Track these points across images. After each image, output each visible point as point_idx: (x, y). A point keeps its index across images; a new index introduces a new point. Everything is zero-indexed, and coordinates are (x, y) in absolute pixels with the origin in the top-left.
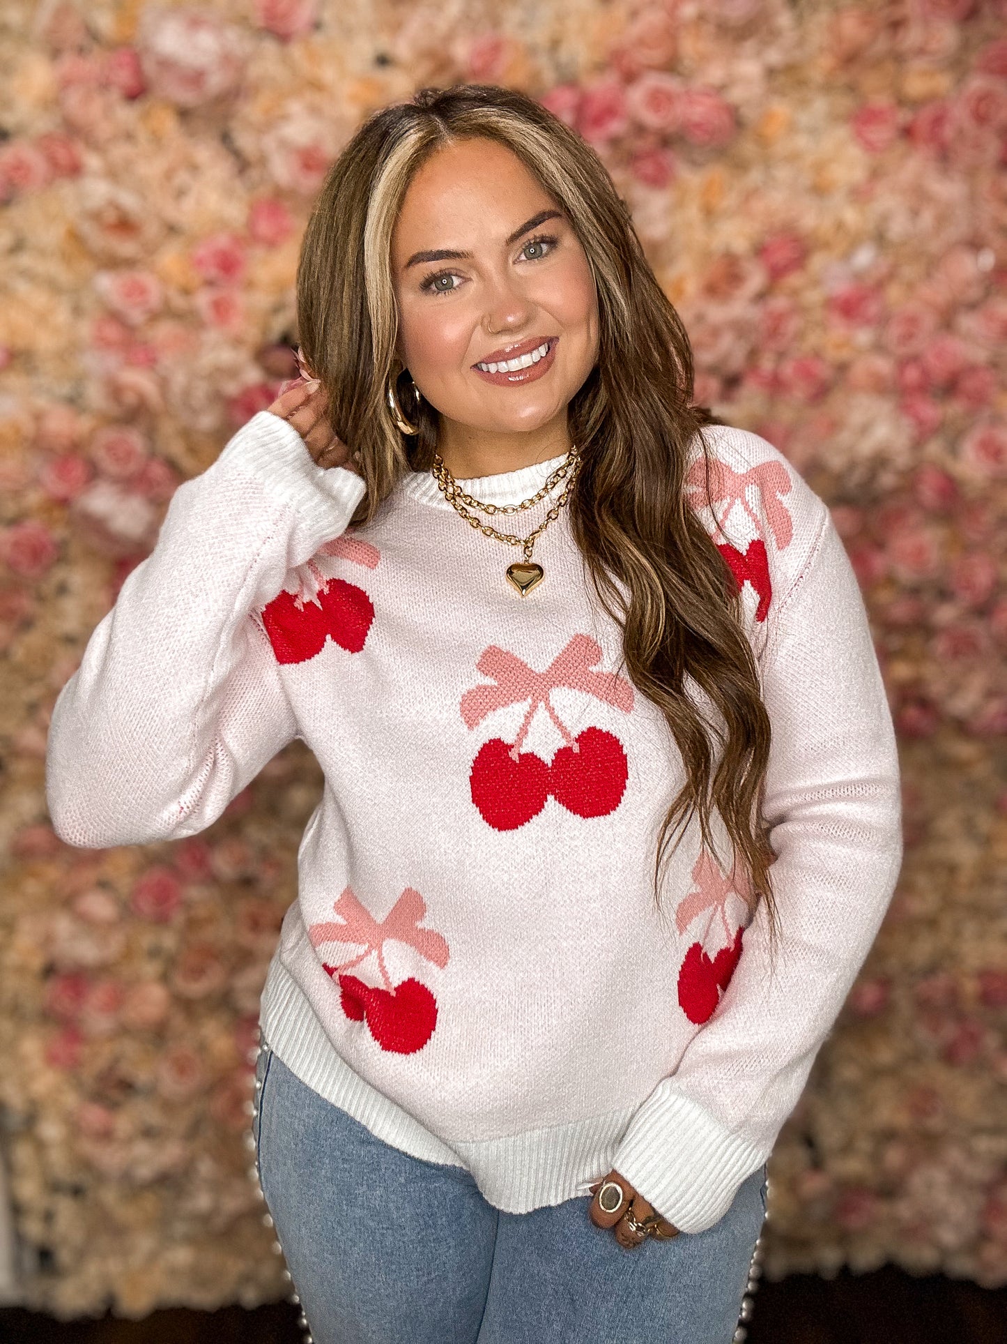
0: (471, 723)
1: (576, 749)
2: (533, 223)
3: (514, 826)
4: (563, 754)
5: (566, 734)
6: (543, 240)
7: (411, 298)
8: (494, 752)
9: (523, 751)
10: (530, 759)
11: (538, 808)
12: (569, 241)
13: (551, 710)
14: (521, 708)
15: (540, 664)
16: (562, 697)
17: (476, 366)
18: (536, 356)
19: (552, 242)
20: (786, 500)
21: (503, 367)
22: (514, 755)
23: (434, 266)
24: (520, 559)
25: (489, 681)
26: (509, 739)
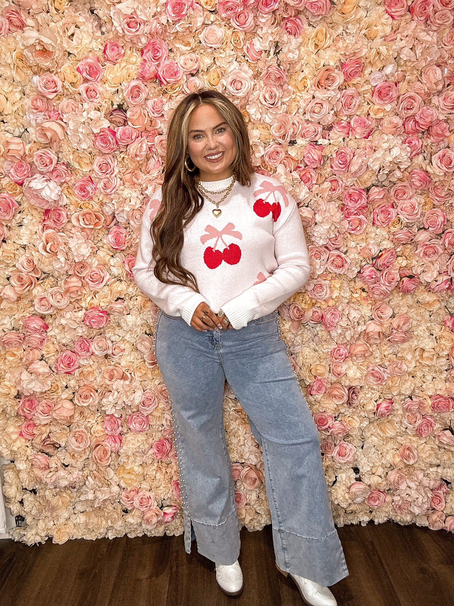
0: (203, 243)
1: (229, 249)
2: (219, 125)
3: (214, 268)
4: (225, 250)
5: (226, 245)
6: (222, 129)
7: (190, 140)
8: (209, 250)
9: (216, 249)
10: (218, 251)
11: (220, 263)
12: (229, 129)
13: (222, 240)
14: (215, 239)
15: (220, 229)
16: (225, 236)
17: (205, 157)
18: (219, 155)
19: (224, 129)
21: (211, 157)
22: (214, 250)
23: (196, 133)
24: (216, 208)
25: (208, 233)
26: (212, 247)
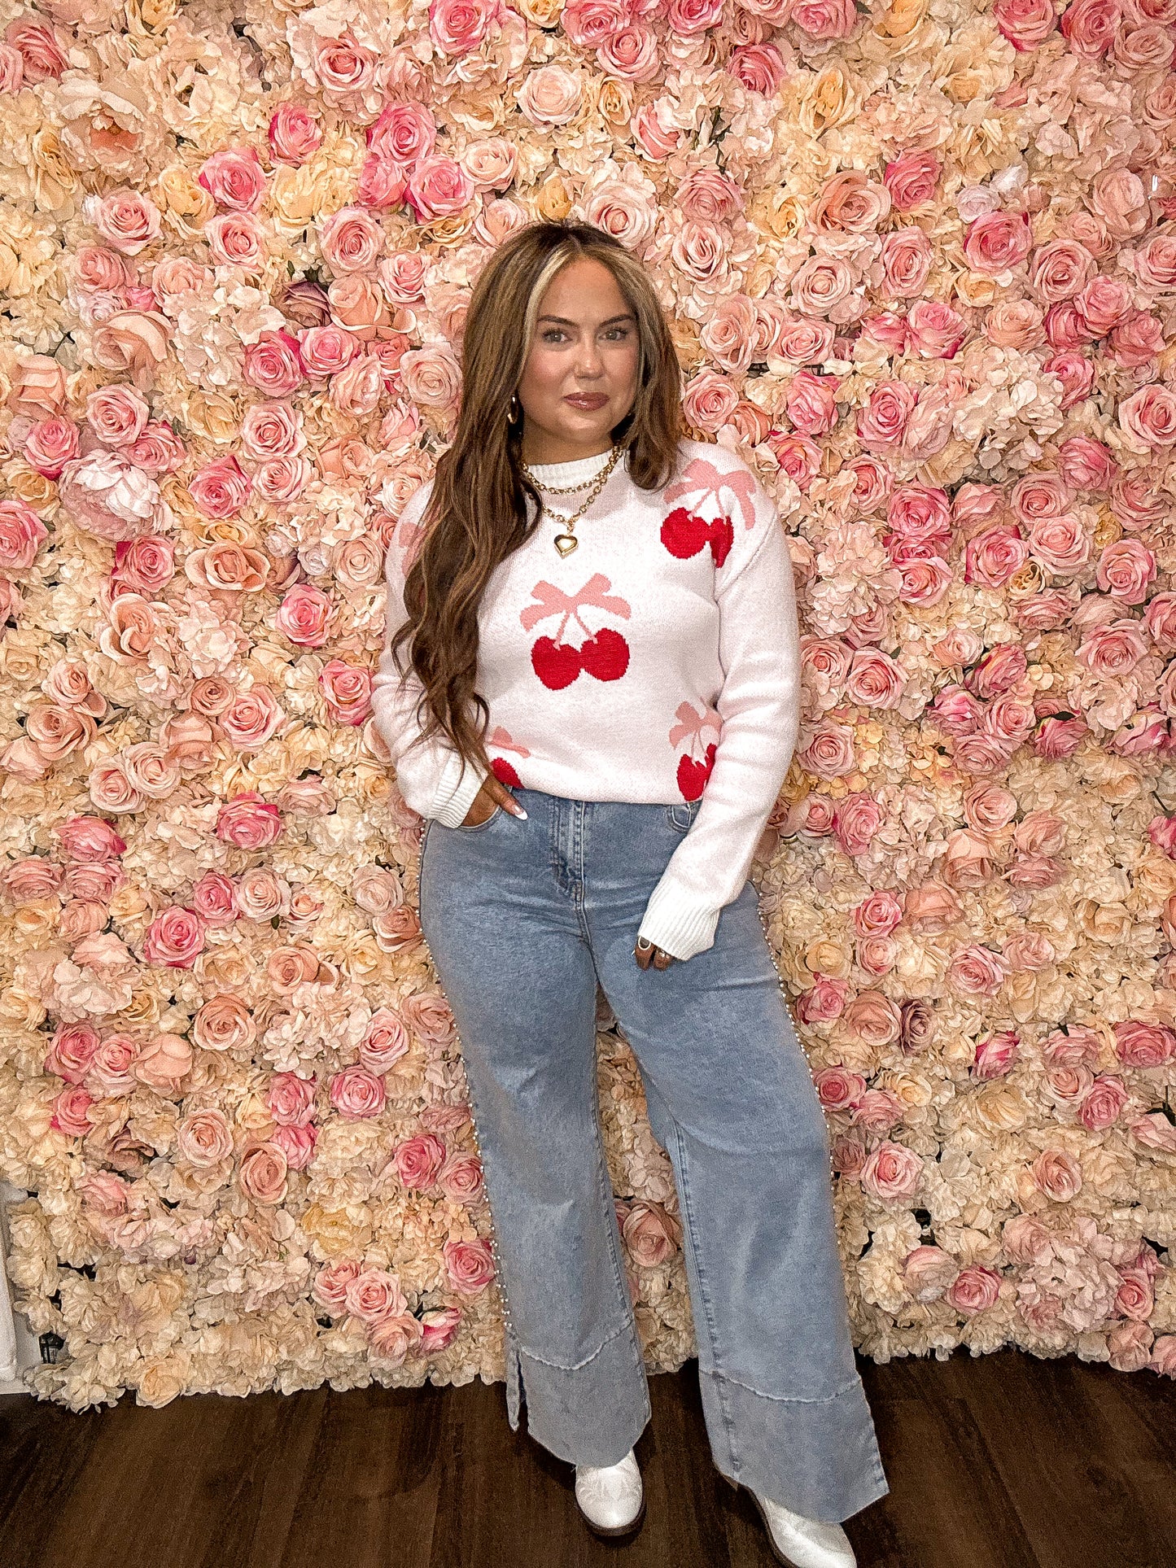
0: (528, 627)
1: (595, 641)
3: (562, 687)
4: (587, 645)
5: (588, 632)
6: (618, 330)
8: (544, 644)
9: (562, 643)
10: (567, 648)
11: (576, 677)
13: (578, 618)
14: (560, 616)
15: (571, 591)
16: (584, 610)
20: (753, 498)
22: (556, 646)
24: (565, 532)
25: (540, 602)
26: (552, 637)
